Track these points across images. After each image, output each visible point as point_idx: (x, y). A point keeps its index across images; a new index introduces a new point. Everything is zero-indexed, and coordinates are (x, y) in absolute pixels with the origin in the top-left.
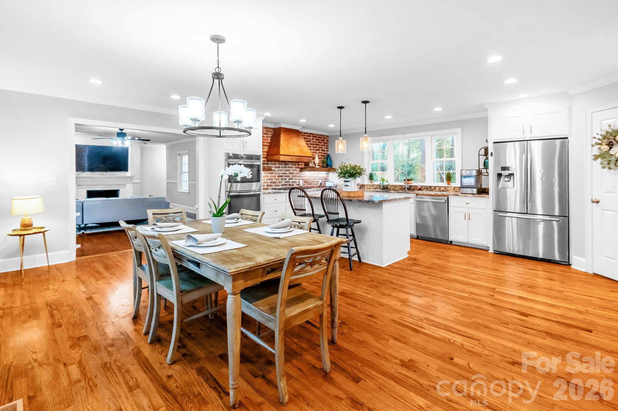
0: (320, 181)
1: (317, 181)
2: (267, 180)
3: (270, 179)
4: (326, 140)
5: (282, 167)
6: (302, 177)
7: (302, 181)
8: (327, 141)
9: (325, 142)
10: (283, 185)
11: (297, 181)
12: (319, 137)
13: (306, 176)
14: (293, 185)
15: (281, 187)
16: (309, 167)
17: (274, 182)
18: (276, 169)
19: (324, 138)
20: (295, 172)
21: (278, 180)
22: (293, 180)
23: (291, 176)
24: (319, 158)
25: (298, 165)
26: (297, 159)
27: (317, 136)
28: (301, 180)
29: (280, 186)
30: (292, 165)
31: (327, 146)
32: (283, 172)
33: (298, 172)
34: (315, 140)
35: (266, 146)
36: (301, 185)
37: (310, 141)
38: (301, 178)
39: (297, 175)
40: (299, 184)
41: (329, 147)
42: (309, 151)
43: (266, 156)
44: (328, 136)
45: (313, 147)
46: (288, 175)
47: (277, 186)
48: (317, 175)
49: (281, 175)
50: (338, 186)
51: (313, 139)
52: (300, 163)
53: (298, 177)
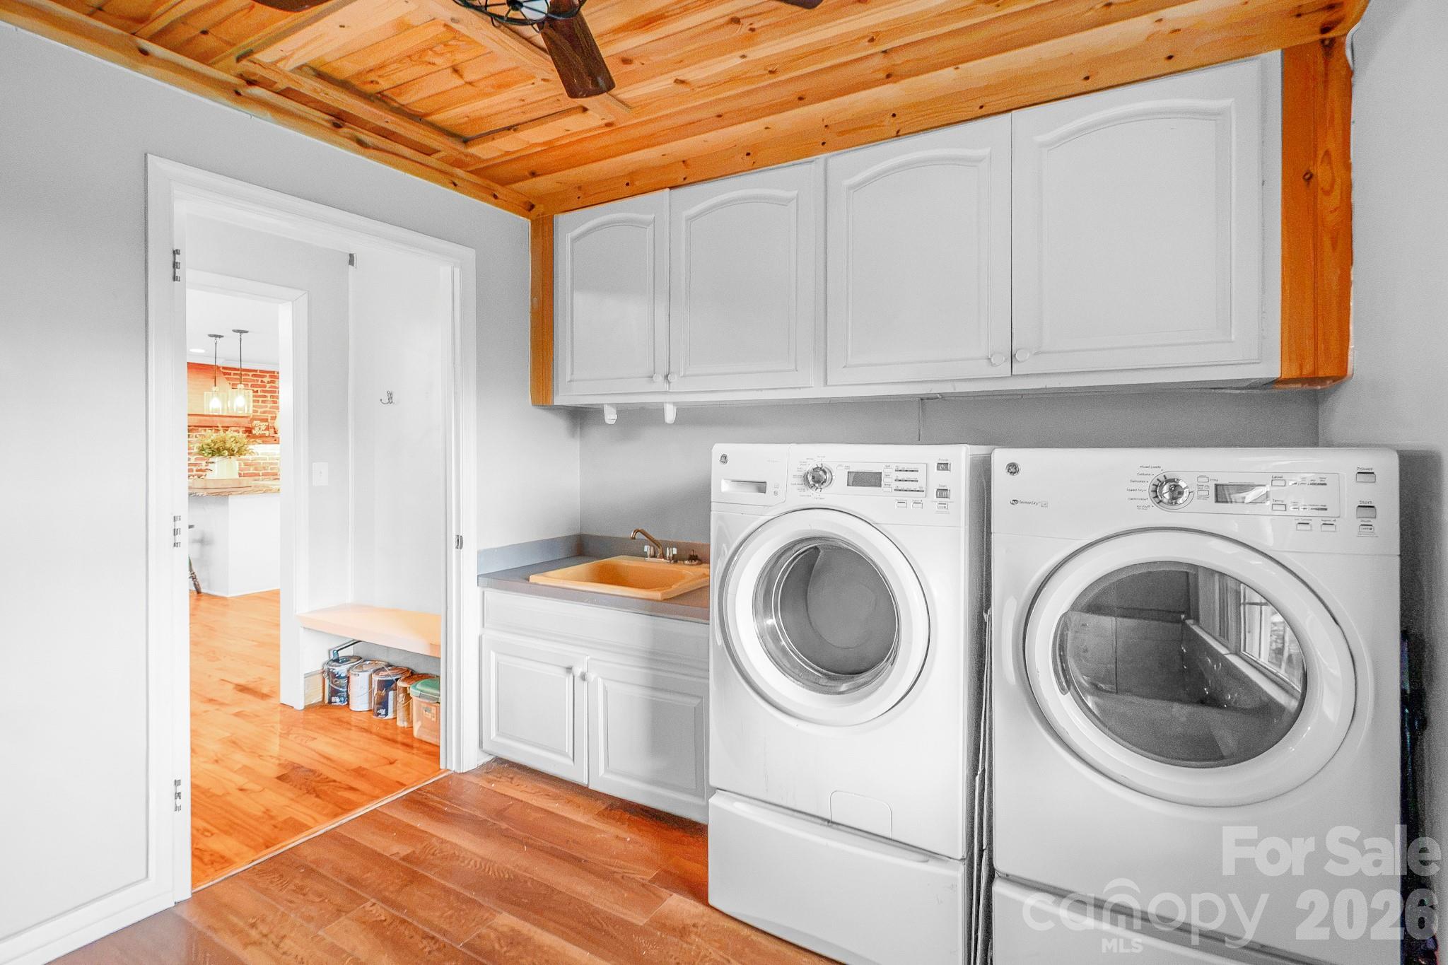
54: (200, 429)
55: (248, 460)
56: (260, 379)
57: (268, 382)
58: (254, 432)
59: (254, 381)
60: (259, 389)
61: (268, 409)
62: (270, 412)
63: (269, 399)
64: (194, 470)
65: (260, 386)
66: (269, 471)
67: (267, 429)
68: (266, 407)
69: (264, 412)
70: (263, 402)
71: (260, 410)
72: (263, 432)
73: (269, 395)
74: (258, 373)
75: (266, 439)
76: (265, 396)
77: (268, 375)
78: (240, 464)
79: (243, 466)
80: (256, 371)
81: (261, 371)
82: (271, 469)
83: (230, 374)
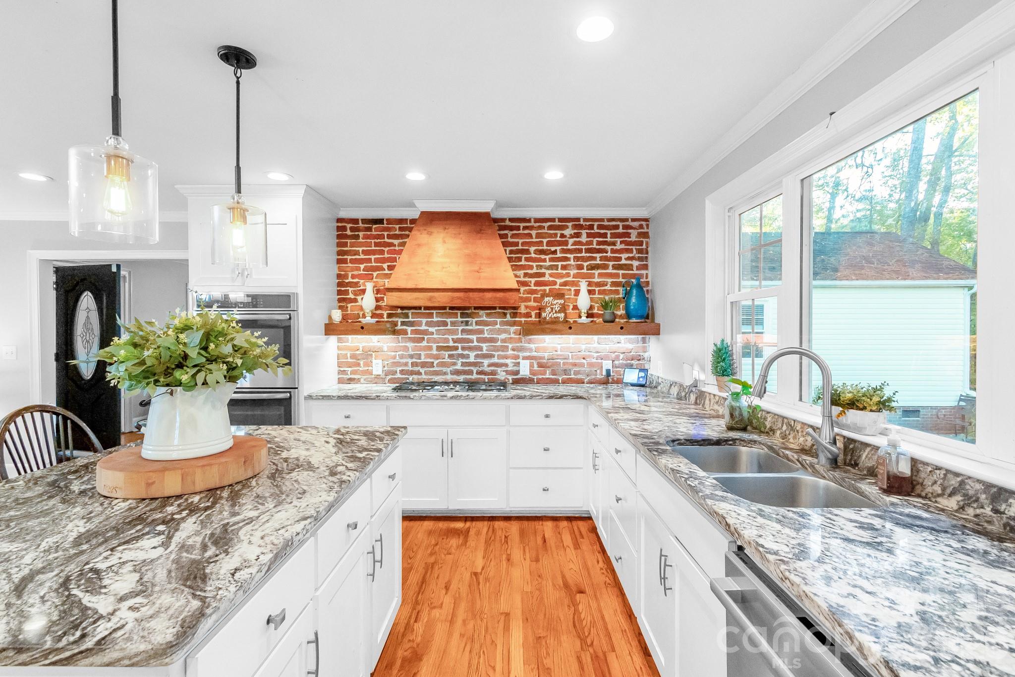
0: (607, 365)
1: (591, 365)
2: (402, 357)
3: (411, 357)
4: (634, 234)
5: (453, 324)
6: (530, 350)
7: (528, 362)
8: (646, 235)
9: (633, 238)
10: (457, 373)
11: (508, 361)
12: (600, 227)
13: (545, 350)
14: (494, 373)
15: (449, 378)
16: (546, 322)
17: (424, 365)
18: (431, 329)
19: (626, 227)
20: (503, 336)
21: (437, 357)
22: (495, 360)
23: (485, 348)
24: (590, 292)
25: (514, 315)
26: (453, 299)
27: (596, 224)
28: (525, 358)
29: (445, 373)
30: (488, 315)
31: (640, 251)
32: (455, 337)
33: (513, 336)
34: (584, 238)
36: (521, 373)
37: (566, 243)
38: (527, 354)
39: (510, 346)
40: (517, 373)
41: (650, 255)
42: (511, 273)
44: (646, 220)
45: (577, 259)
46: (475, 343)
47: (437, 373)
48: (596, 345)
49: (451, 344)
50: (659, 384)
51: (578, 235)
53: (510, 352)
54: (481, 312)
55: (543, 358)
56: (559, 232)
57: (572, 237)
58: (544, 315)
59: (551, 236)
60: (558, 248)
61: (569, 279)
62: (572, 284)
63: (572, 262)
64: (475, 372)
65: (559, 243)
66: (573, 376)
67: (563, 309)
68: (568, 275)
69: (565, 284)
70: (564, 267)
71: (559, 281)
72: (555, 315)
73: (571, 256)
74: (557, 223)
75: (559, 327)
76: (567, 259)
77: (570, 224)
78: (531, 365)
79: (536, 367)
80: (553, 220)
81: (561, 220)
82: (576, 373)
83: (518, 228)
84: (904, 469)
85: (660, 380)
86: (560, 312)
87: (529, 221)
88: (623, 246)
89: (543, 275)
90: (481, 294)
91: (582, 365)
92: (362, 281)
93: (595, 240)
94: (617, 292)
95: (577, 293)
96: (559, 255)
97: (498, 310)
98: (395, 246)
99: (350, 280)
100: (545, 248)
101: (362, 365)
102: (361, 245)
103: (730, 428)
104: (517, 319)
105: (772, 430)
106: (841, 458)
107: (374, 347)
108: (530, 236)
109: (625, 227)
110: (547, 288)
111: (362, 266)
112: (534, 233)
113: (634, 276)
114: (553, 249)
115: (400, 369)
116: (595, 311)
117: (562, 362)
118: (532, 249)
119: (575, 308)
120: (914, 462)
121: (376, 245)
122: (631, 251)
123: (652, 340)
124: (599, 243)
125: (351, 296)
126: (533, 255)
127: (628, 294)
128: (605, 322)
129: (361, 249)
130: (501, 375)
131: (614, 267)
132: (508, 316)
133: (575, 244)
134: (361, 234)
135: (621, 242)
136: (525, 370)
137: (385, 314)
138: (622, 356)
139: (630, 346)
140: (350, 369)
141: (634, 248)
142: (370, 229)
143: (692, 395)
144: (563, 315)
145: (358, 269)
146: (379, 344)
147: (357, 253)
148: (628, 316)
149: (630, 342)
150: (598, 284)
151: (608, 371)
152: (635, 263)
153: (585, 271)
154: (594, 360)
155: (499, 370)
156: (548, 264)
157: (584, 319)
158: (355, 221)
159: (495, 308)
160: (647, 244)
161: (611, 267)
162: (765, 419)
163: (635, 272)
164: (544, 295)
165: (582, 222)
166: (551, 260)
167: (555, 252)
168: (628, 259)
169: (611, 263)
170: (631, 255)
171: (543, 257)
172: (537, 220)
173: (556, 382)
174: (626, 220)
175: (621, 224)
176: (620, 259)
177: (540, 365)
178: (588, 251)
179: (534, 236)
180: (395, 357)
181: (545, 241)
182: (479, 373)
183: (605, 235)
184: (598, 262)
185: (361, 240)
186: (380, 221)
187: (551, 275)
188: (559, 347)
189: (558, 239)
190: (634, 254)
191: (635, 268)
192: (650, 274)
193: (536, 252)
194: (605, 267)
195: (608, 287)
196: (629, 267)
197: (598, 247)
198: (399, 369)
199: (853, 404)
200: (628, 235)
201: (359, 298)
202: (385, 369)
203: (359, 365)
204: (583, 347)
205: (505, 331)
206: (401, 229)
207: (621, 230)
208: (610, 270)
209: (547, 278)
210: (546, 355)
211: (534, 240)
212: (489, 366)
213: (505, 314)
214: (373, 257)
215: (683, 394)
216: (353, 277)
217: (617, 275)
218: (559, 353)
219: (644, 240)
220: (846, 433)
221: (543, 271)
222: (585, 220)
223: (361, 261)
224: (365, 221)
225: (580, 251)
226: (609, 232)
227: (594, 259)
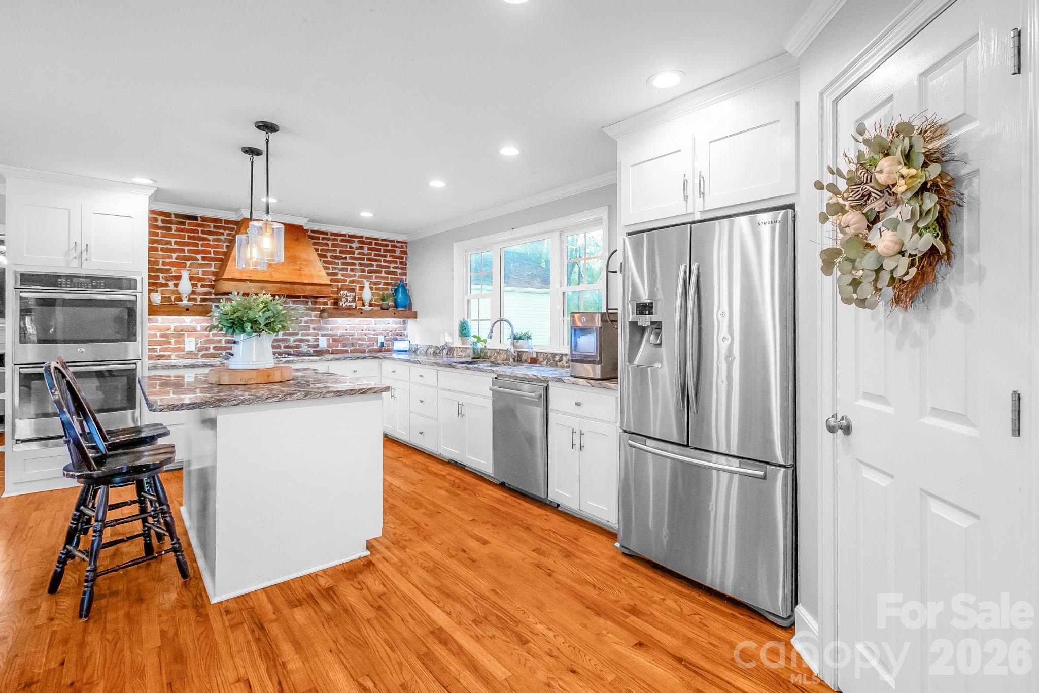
0: (381, 339)
1: (370, 339)
4: (398, 251)
6: (327, 329)
7: (325, 338)
8: (405, 253)
9: (398, 254)
11: (310, 338)
12: (376, 244)
13: (338, 329)
16: (342, 309)
20: (306, 319)
22: (299, 337)
23: (291, 328)
24: (371, 289)
25: (315, 303)
27: (374, 242)
28: (322, 335)
30: (294, 302)
31: (402, 263)
33: (314, 318)
34: (366, 251)
35: (213, 261)
36: (320, 346)
37: (353, 253)
38: (325, 332)
39: (312, 326)
40: (317, 346)
41: (408, 266)
42: (323, 273)
43: (213, 283)
44: (406, 243)
45: (361, 265)
48: (373, 325)
50: (418, 349)
51: (361, 248)
52: (321, 300)
53: (312, 331)
55: (336, 335)
56: (348, 245)
57: (357, 249)
58: (341, 303)
59: (342, 246)
60: (348, 256)
61: (356, 278)
62: (358, 282)
63: (357, 267)
64: (282, 346)
65: (348, 253)
66: (358, 348)
67: (354, 301)
68: (355, 276)
69: (353, 282)
70: (352, 270)
71: (348, 280)
72: (349, 304)
73: (357, 262)
74: (347, 238)
75: (354, 312)
76: (354, 264)
77: (356, 240)
78: (328, 340)
79: (331, 342)
80: (344, 235)
81: (350, 236)
82: (360, 345)
83: (318, 238)
84: (534, 356)
85: (418, 347)
86: (352, 301)
87: (326, 233)
88: (391, 259)
89: (336, 274)
90: (303, 287)
91: (364, 339)
92: (173, 269)
93: (373, 253)
94: (387, 289)
95: (362, 288)
96: (348, 261)
97: (302, 299)
98: (209, 241)
99: (161, 266)
100: (338, 254)
101: (173, 343)
102: (174, 236)
103: (473, 359)
104: (317, 306)
105: (490, 357)
106: (516, 359)
107: (187, 327)
108: (327, 245)
109: (392, 246)
110: (340, 284)
111: (174, 256)
112: (330, 243)
113: (398, 279)
114: (344, 256)
115: (214, 345)
116: (373, 302)
117: (350, 337)
118: (329, 255)
119: (361, 299)
120: (537, 353)
121: (189, 238)
122: (396, 262)
123: (411, 322)
124: (375, 255)
125: (162, 281)
126: (329, 259)
127: (396, 291)
128: (382, 309)
129: (173, 240)
130: (304, 348)
131: (386, 272)
132: (310, 303)
133: (359, 254)
134: (174, 227)
135: (390, 256)
136: (323, 343)
137: (199, 298)
138: (390, 333)
139: (396, 326)
140: (159, 347)
141: (398, 260)
142: (184, 224)
143: (444, 351)
144: (354, 304)
145: (171, 257)
146: (192, 324)
147: (169, 243)
148: (396, 306)
149: (396, 323)
150: (375, 284)
151: (382, 343)
152: (399, 271)
153: (366, 273)
154: (372, 336)
155: (302, 344)
156: (340, 266)
157: (367, 307)
158: (168, 215)
159: (299, 297)
160: (406, 258)
161: (383, 272)
162: (487, 353)
163: (399, 277)
164: (340, 289)
165: (364, 239)
166: (342, 264)
167: (346, 258)
168: (394, 267)
169: (384, 270)
170: (396, 265)
171: (337, 261)
172: (332, 234)
173: (346, 352)
174: (393, 241)
175: (390, 244)
176: (389, 267)
177: (334, 340)
178: (368, 260)
179: (330, 245)
180: (208, 336)
181: (338, 250)
182: (285, 347)
183: (379, 250)
184: (375, 268)
185: (173, 232)
186: (195, 218)
187: (342, 275)
188: (348, 326)
189: (348, 249)
190: (398, 265)
191: (399, 274)
192: (409, 279)
193: (332, 257)
194: (380, 272)
195: (381, 286)
196: (394, 273)
197: (375, 258)
198: (212, 346)
199: (520, 338)
200: (394, 252)
201: (171, 284)
202: (198, 346)
203: (170, 343)
204: (365, 327)
205: (308, 315)
206: (215, 227)
207: (390, 248)
208: (383, 274)
209: (340, 277)
210: (339, 332)
211: (330, 248)
212: (295, 341)
213: (308, 302)
214: (186, 248)
215: (438, 351)
216: (164, 264)
217: (387, 278)
218: (348, 331)
219: (404, 256)
220: (518, 350)
221: (337, 271)
222: (367, 238)
223: (174, 251)
224: (177, 215)
225: (363, 259)
226: (382, 248)
227: (372, 266)
